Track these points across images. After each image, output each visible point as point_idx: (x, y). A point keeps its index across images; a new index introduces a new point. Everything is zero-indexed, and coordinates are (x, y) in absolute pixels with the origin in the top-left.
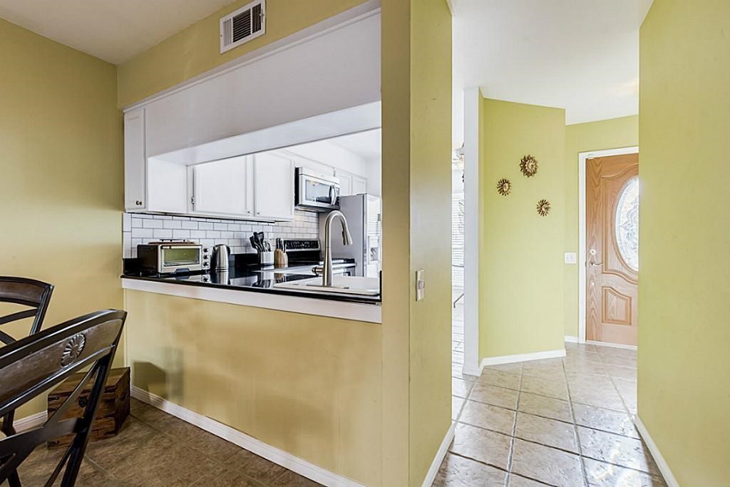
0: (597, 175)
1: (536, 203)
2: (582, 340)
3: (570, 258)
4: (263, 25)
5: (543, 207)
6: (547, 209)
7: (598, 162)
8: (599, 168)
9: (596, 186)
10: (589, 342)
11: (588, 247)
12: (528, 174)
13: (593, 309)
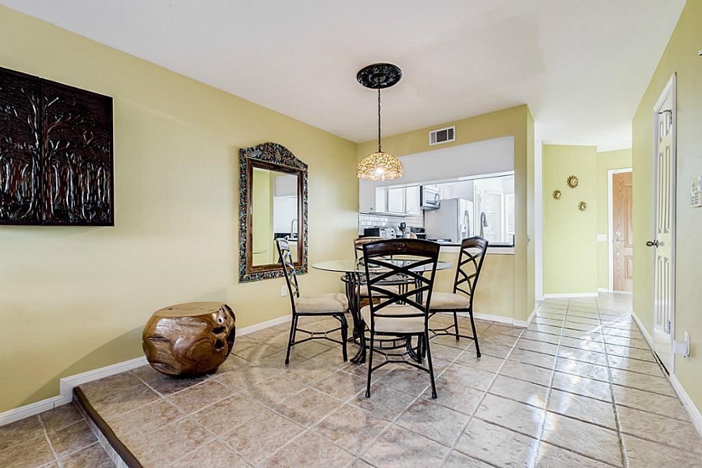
0: (621, 184)
1: (578, 204)
2: (611, 290)
3: (601, 238)
4: (454, 137)
5: (582, 206)
6: (585, 207)
7: (621, 176)
8: (622, 180)
9: (620, 191)
10: (616, 292)
11: (615, 231)
12: (572, 187)
13: (618, 270)
